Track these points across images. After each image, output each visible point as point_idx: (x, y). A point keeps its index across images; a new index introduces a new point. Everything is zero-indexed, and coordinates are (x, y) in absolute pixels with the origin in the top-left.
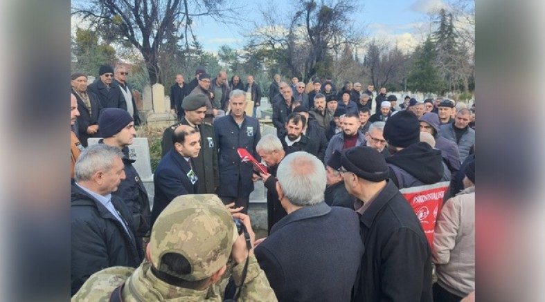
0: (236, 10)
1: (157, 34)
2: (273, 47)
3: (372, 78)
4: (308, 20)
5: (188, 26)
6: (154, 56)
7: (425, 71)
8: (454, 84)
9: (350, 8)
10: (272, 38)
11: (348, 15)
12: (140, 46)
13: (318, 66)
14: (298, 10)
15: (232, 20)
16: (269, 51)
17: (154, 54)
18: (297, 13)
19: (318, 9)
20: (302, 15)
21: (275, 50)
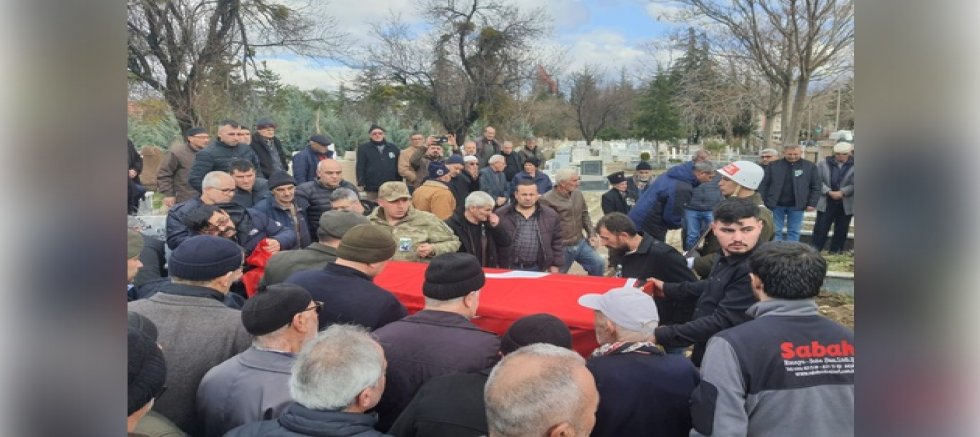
0: (331, 41)
1: (193, 70)
2: (404, 82)
3: (580, 121)
4: (461, 47)
5: (248, 59)
6: (188, 102)
7: (656, 113)
8: (710, 129)
9: (530, 32)
10: (401, 71)
11: (527, 40)
12: (163, 88)
13: (482, 109)
14: (445, 32)
15: (324, 53)
16: (398, 88)
17: (188, 99)
18: (443, 37)
19: (477, 32)
20: (452, 40)
21: (408, 87)
